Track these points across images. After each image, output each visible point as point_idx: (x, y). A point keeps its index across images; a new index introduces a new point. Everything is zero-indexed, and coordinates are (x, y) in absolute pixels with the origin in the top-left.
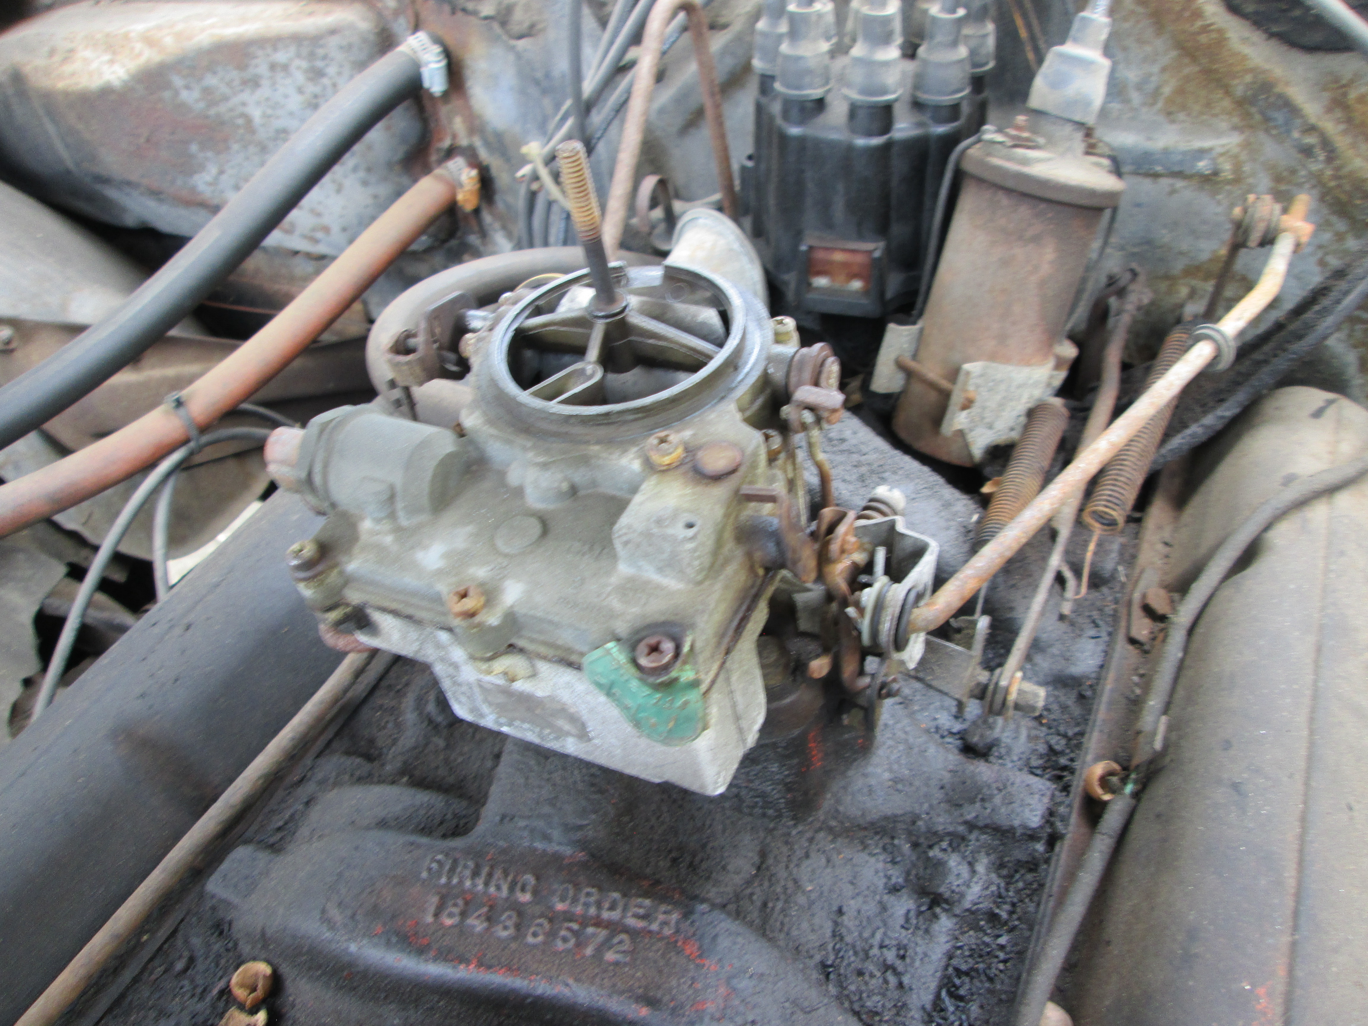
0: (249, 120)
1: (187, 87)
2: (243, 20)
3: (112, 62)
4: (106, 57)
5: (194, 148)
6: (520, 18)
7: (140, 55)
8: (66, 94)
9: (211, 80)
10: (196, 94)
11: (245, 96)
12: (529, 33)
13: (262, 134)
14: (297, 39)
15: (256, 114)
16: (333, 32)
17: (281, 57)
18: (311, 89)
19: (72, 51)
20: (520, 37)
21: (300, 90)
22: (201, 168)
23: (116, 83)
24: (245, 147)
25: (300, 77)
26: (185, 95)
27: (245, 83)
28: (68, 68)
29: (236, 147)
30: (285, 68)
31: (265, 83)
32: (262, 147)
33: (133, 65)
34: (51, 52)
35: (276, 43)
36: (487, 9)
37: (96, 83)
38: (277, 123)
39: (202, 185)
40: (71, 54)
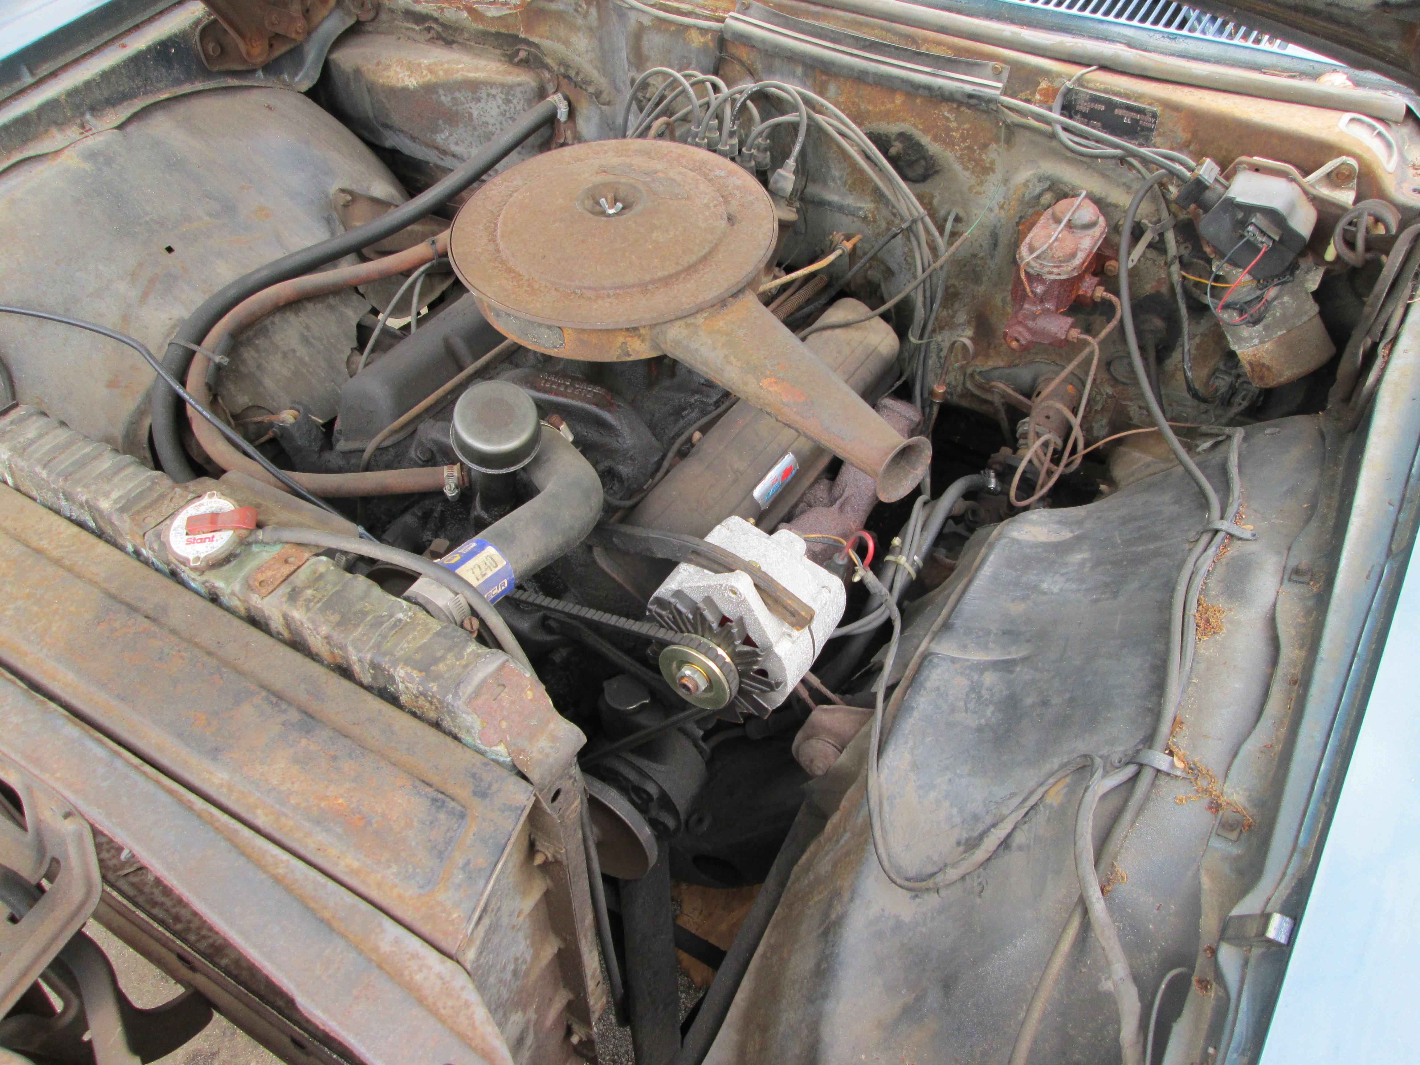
0: (471, 115)
1: (445, 95)
2: (477, 69)
3: (410, 76)
4: (407, 73)
5: (441, 122)
6: (604, 97)
7: (426, 76)
8: (383, 86)
9: (457, 95)
10: (449, 99)
11: (472, 105)
12: (609, 103)
13: (476, 122)
14: (503, 85)
15: (475, 113)
16: (519, 85)
17: (493, 91)
18: (504, 107)
19: (389, 65)
20: (604, 104)
21: (499, 107)
22: (442, 131)
23: (411, 87)
24: (466, 127)
25: (500, 102)
26: (443, 98)
27: (473, 99)
28: (386, 74)
29: (461, 125)
30: (494, 96)
31: (483, 101)
32: (475, 129)
33: (421, 81)
34: (378, 64)
35: (492, 85)
36: (591, 89)
37: (400, 85)
38: (484, 119)
39: (440, 138)
40: (388, 67)
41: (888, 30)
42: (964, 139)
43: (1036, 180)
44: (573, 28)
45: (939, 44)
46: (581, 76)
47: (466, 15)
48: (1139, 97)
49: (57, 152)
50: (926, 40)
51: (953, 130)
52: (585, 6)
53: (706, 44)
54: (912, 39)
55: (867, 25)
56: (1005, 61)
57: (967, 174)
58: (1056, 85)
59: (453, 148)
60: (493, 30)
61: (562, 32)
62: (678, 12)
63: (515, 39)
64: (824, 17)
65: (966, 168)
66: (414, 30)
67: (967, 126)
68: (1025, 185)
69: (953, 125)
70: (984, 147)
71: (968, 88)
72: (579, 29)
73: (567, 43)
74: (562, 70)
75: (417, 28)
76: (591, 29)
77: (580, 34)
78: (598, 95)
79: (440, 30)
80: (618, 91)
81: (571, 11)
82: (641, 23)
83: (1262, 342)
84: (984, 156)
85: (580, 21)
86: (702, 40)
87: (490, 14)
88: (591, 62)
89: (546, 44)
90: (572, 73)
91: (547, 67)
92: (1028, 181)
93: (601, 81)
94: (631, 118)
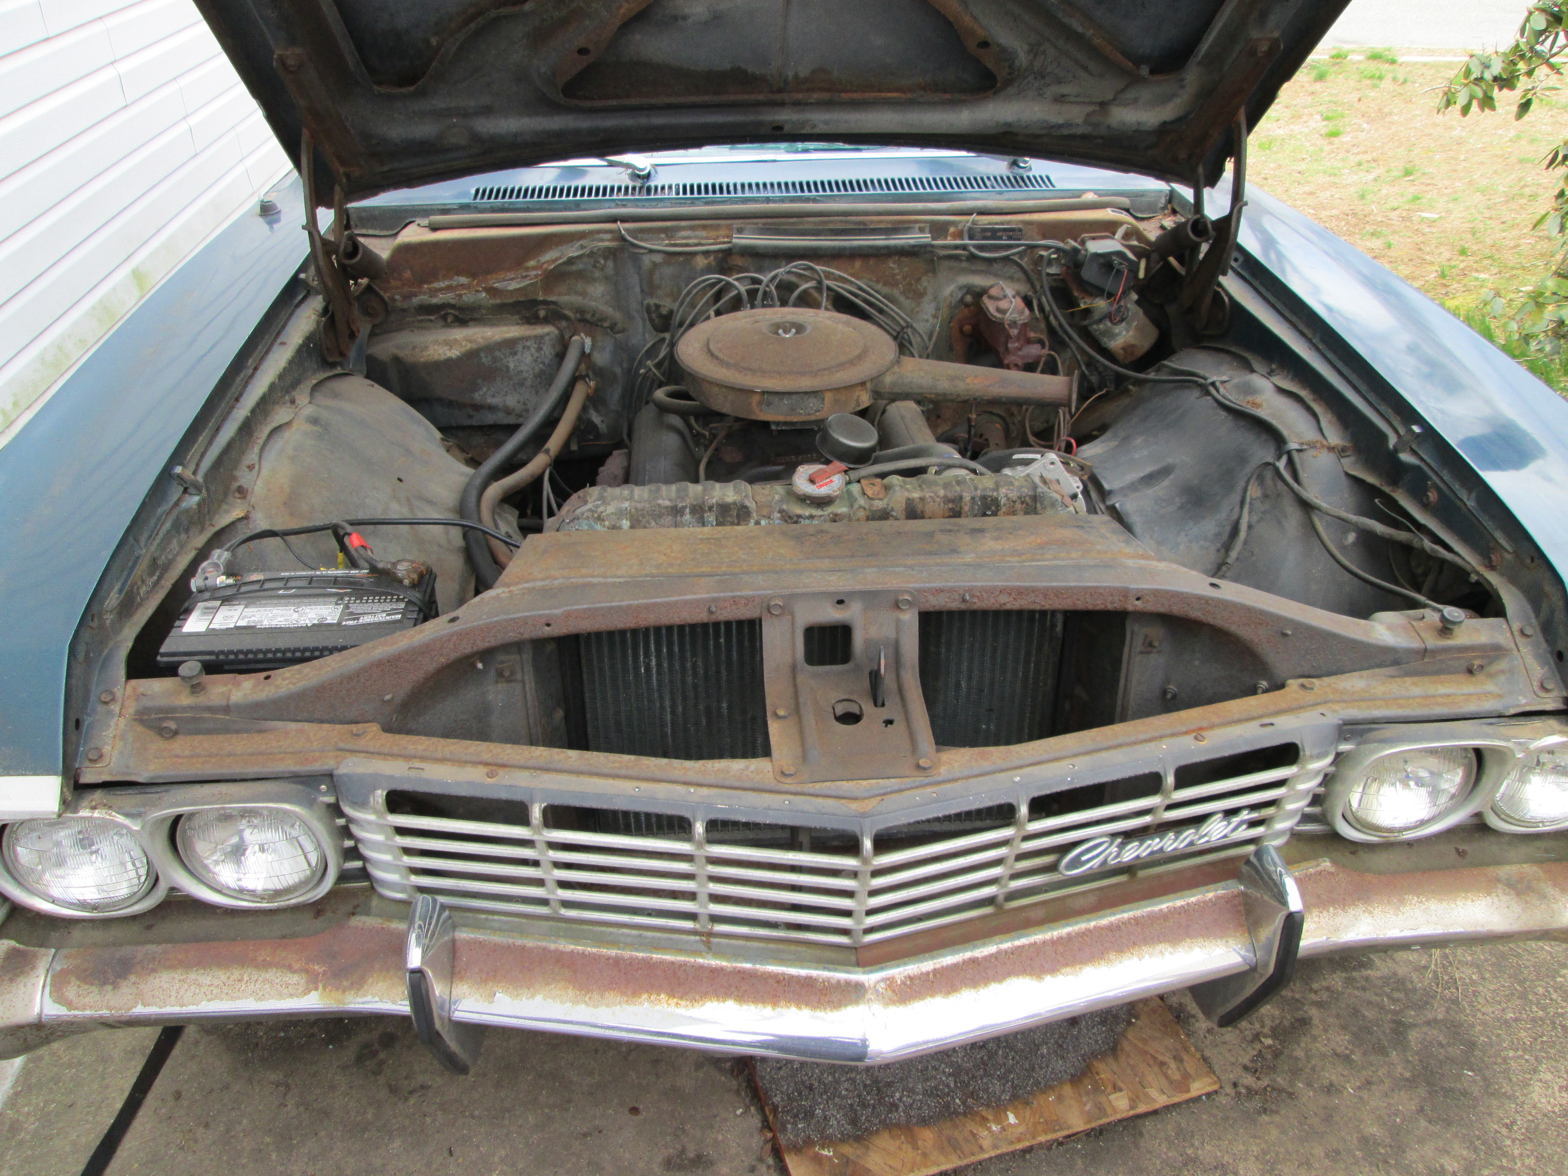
0: (508, 367)
1: (486, 357)
2: (506, 332)
3: (450, 350)
4: (446, 348)
5: (480, 381)
6: (619, 326)
7: (465, 346)
8: (424, 362)
9: (497, 354)
10: (489, 358)
11: (510, 359)
12: (623, 331)
13: (512, 373)
14: (536, 337)
15: (512, 366)
16: (548, 334)
17: (528, 344)
20: (618, 332)
21: (532, 356)
22: (481, 389)
23: (454, 356)
24: (503, 379)
25: (533, 350)
26: (484, 360)
27: (511, 354)
28: (425, 353)
29: (498, 379)
30: (529, 348)
31: (519, 354)
32: (510, 379)
33: (463, 350)
34: (414, 348)
35: (527, 338)
36: (606, 324)
37: (443, 358)
38: (519, 369)
39: (477, 397)
40: (426, 348)
41: (846, 222)
42: (904, 278)
43: (957, 290)
44: (592, 280)
45: (881, 222)
46: (597, 316)
47: (484, 295)
48: (1008, 223)
49: (288, 424)
50: (872, 222)
51: (896, 275)
52: (602, 261)
53: (709, 264)
54: (864, 223)
55: (831, 222)
56: (925, 222)
57: (909, 301)
58: (960, 227)
59: (490, 401)
60: (511, 301)
61: (580, 286)
62: (687, 245)
63: (534, 303)
64: (801, 223)
65: (908, 298)
66: (430, 319)
67: (906, 269)
68: (951, 295)
69: (897, 271)
70: (919, 280)
71: (912, 242)
72: (595, 280)
73: (583, 294)
74: (578, 316)
75: (432, 318)
76: (607, 278)
77: (597, 284)
78: (612, 327)
79: (457, 313)
80: (631, 318)
81: (590, 268)
82: (654, 262)
83: (1128, 332)
84: (919, 286)
85: (597, 274)
86: (706, 259)
87: (510, 288)
88: (606, 303)
89: (564, 299)
90: (588, 316)
91: (566, 318)
92: (953, 293)
93: (618, 316)
94: (647, 336)
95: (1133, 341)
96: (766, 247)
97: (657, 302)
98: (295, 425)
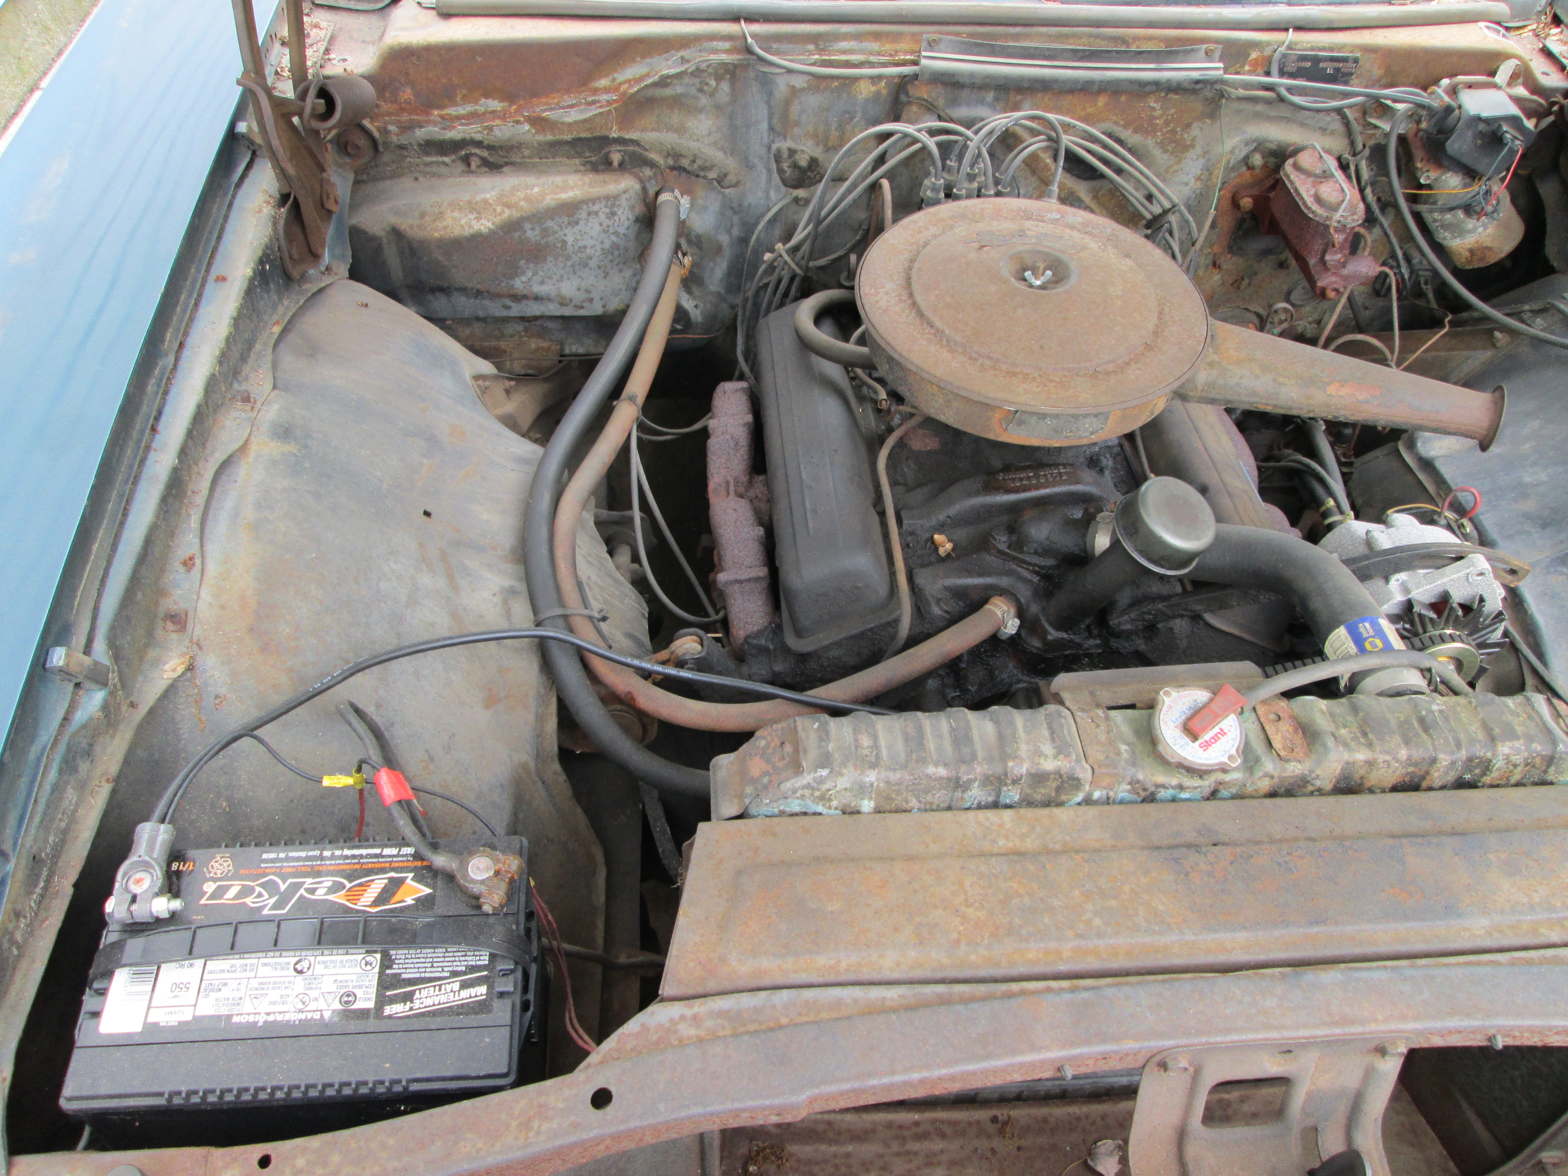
0: (565, 242)
1: (533, 229)
2: (565, 189)
3: (478, 219)
4: (472, 217)
5: (522, 262)
6: (732, 178)
7: (503, 212)
8: (440, 240)
9: (550, 224)
10: (537, 232)
11: (568, 230)
12: (736, 185)
13: (570, 249)
14: (607, 198)
15: (570, 240)
16: (624, 190)
17: (596, 208)
18: (608, 222)
19: (441, 213)
20: (728, 187)
21: (601, 225)
22: (523, 273)
23: (484, 230)
24: (556, 259)
25: (602, 217)
26: (529, 234)
27: (569, 224)
28: (440, 224)
29: (550, 259)
30: (596, 213)
31: (582, 223)
32: (568, 258)
33: (498, 220)
34: (422, 216)
35: (593, 201)
36: (712, 175)
37: (467, 232)
38: (581, 244)
39: (519, 284)
40: (441, 215)
41: (1097, 36)
42: (1167, 123)
43: (1242, 145)
44: (693, 110)
45: (1150, 38)
46: (699, 162)
47: (527, 127)
48: (1341, 47)
49: (244, 448)
50: (1136, 38)
51: (1156, 118)
52: (713, 83)
53: (878, 93)
54: (1123, 40)
55: (1074, 36)
56: (1217, 41)
57: (1166, 156)
58: (1267, 52)
59: (537, 289)
60: (568, 137)
61: (676, 118)
62: (847, 64)
63: (605, 141)
64: (1027, 36)
65: (1165, 151)
66: (444, 163)
67: (1172, 111)
68: (1232, 152)
69: (1158, 113)
70: (1188, 126)
71: (1195, 75)
72: (701, 110)
73: (680, 130)
74: (671, 162)
75: (447, 160)
76: (718, 107)
77: (703, 116)
78: (720, 181)
79: (485, 154)
80: (749, 167)
81: (693, 91)
82: (793, 87)
83: (1485, 228)
84: (1186, 136)
85: (704, 101)
86: (873, 89)
87: (568, 120)
88: (715, 143)
89: (649, 137)
90: (685, 163)
91: (652, 164)
92: (1234, 148)
93: (730, 164)
94: (772, 193)
95: (1488, 243)
96: (972, 75)
97: (794, 146)
98: (254, 448)
